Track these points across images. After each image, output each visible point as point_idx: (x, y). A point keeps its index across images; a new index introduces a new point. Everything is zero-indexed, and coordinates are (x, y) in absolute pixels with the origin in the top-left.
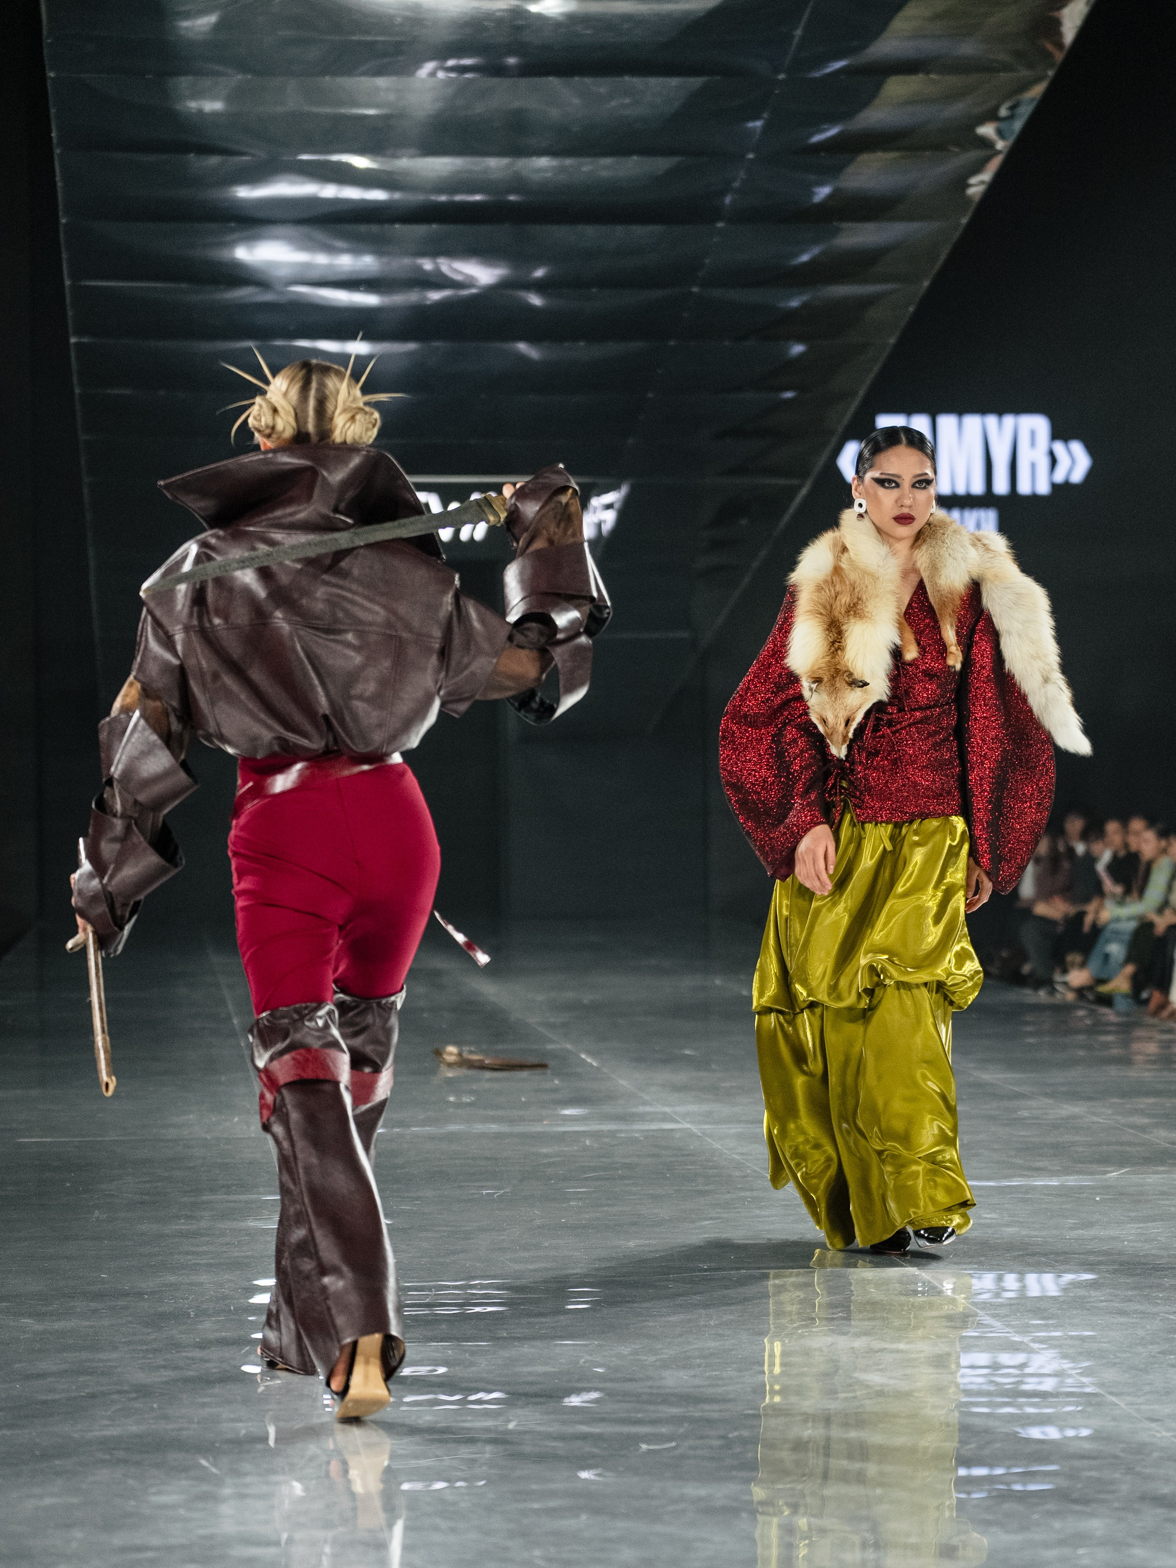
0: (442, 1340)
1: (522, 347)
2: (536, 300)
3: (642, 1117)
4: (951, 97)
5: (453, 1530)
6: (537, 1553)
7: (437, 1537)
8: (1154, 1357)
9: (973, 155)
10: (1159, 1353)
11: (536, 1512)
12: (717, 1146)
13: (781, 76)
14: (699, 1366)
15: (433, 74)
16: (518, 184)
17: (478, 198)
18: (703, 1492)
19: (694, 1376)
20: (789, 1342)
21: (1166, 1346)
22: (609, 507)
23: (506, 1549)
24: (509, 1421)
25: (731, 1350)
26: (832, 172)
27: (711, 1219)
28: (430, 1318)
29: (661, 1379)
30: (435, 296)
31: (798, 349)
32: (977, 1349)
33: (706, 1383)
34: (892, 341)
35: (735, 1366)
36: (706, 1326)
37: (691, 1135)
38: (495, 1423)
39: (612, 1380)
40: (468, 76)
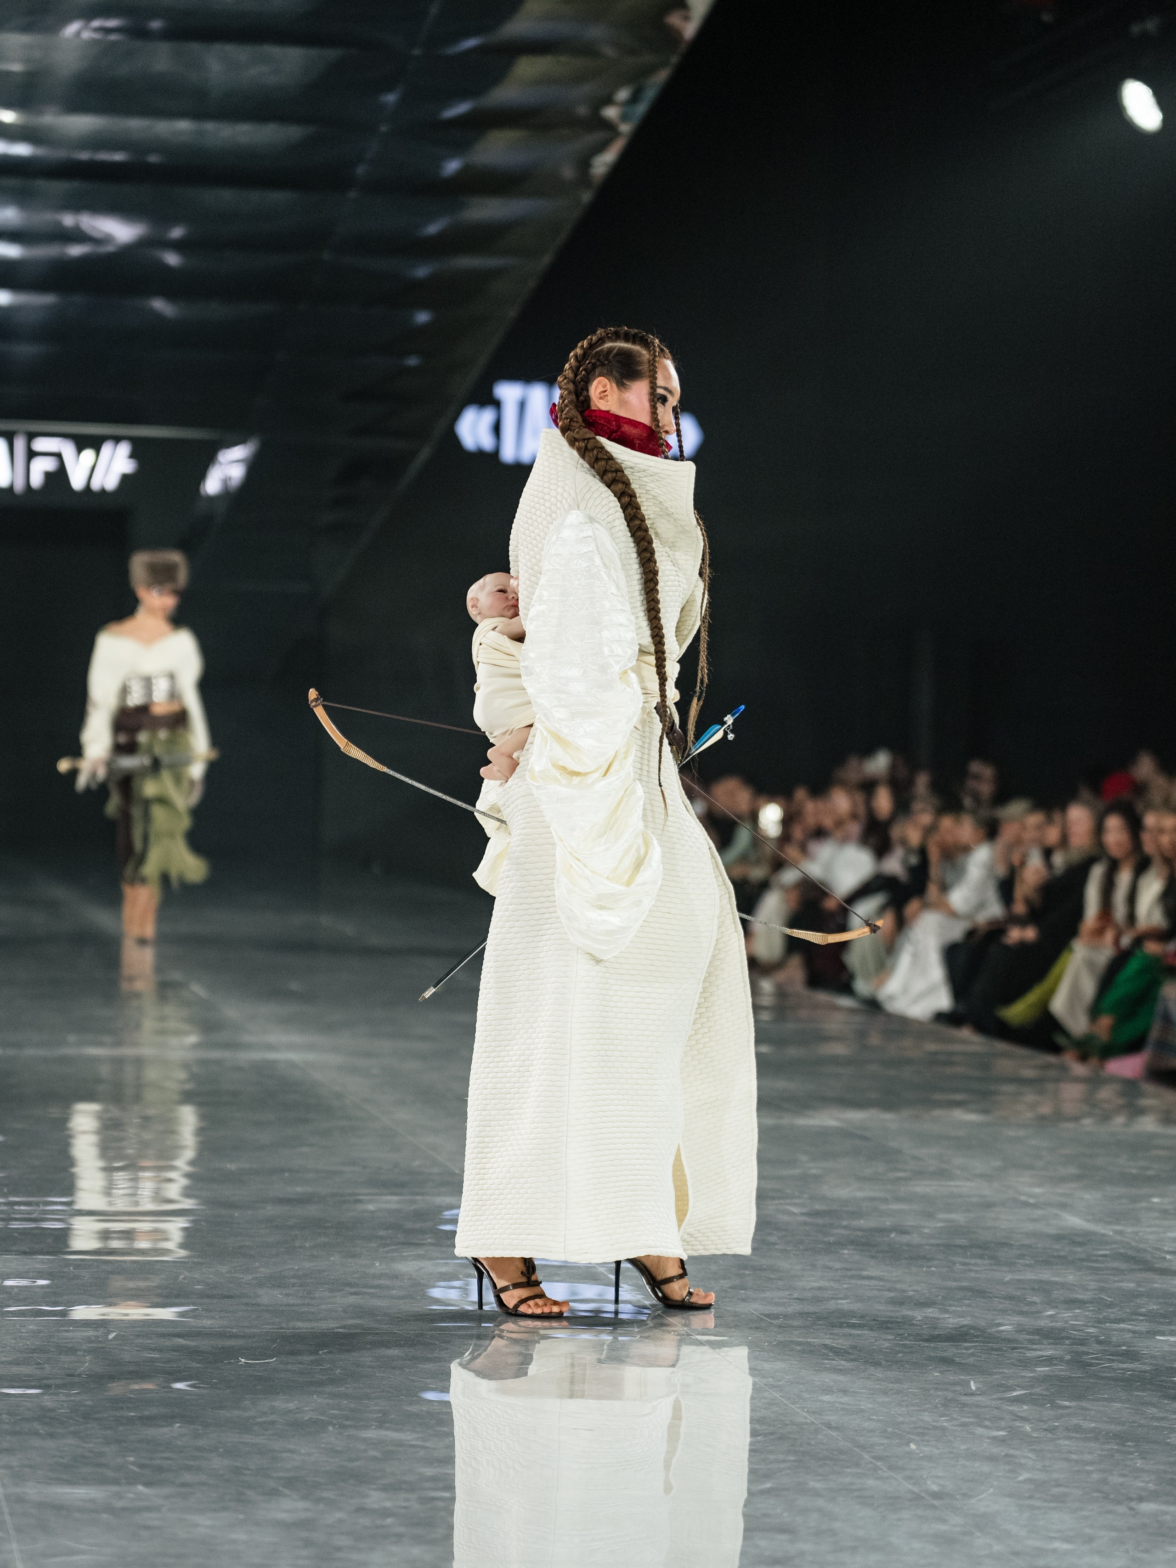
0: (48, 1253)
1: (159, 305)
2: (172, 259)
3: (247, 1047)
4: (579, 78)
5: (51, 1435)
6: (132, 1459)
7: (36, 1442)
8: (726, 1291)
9: (598, 136)
10: (731, 1288)
11: (131, 1421)
12: (318, 1076)
13: (417, 52)
14: (294, 1285)
15: (78, 34)
16: (159, 146)
17: (118, 157)
18: (291, 1406)
19: (288, 1295)
20: (380, 1265)
21: (737, 1282)
22: (238, 461)
23: (102, 1454)
24: (110, 1332)
25: (324, 1271)
26: (460, 147)
27: (311, 1145)
28: (37, 1231)
29: (257, 1296)
30: (76, 251)
31: (423, 317)
32: (556, 1278)
33: (299, 1302)
34: (512, 313)
35: (327, 1286)
36: (301, 1247)
37: (292, 1065)
38: (96, 1333)
39: (209, 1296)
40: (113, 37)
